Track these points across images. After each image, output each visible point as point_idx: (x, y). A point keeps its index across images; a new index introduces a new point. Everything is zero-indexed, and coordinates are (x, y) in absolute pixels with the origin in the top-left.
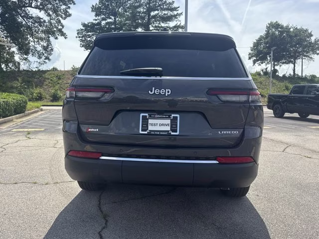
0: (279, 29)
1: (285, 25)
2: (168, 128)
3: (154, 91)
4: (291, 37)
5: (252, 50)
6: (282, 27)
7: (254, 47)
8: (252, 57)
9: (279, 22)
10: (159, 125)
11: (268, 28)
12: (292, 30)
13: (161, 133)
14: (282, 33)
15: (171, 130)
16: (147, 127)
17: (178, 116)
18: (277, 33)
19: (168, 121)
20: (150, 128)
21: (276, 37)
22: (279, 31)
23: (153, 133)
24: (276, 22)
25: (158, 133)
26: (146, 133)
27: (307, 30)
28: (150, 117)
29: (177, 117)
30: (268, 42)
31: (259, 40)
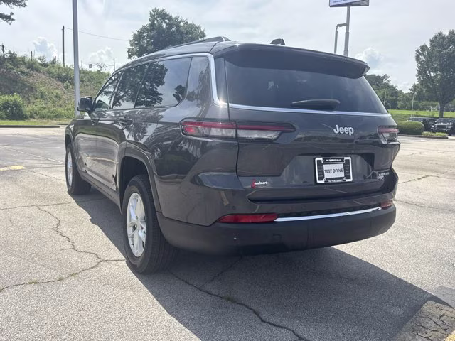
0: (167, 21)
1: (174, 16)
2: (342, 174)
3: (338, 130)
4: (182, 33)
5: (132, 45)
6: (170, 18)
7: (135, 40)
8: (133, 55)
9: (166, 11)
10: (333, 171)
11: (152, 16)
12: (182, 24)
13: (338, 181)
14: (170, 26)
15: (345, 176)
16: (323, 174)
17: (349, 158)
18: (164, 25)
19: (341, 166)
20: (327, 176)
21: (163, 30)
22: (167, 24)
23: (330, 181)
24: (163, 10)
25: (335, 181)
26: (323, 182)
27: (198, 28)
28: (325, 161)
29: (349, 160)
30: (153, 36)
31: (141, 33)
